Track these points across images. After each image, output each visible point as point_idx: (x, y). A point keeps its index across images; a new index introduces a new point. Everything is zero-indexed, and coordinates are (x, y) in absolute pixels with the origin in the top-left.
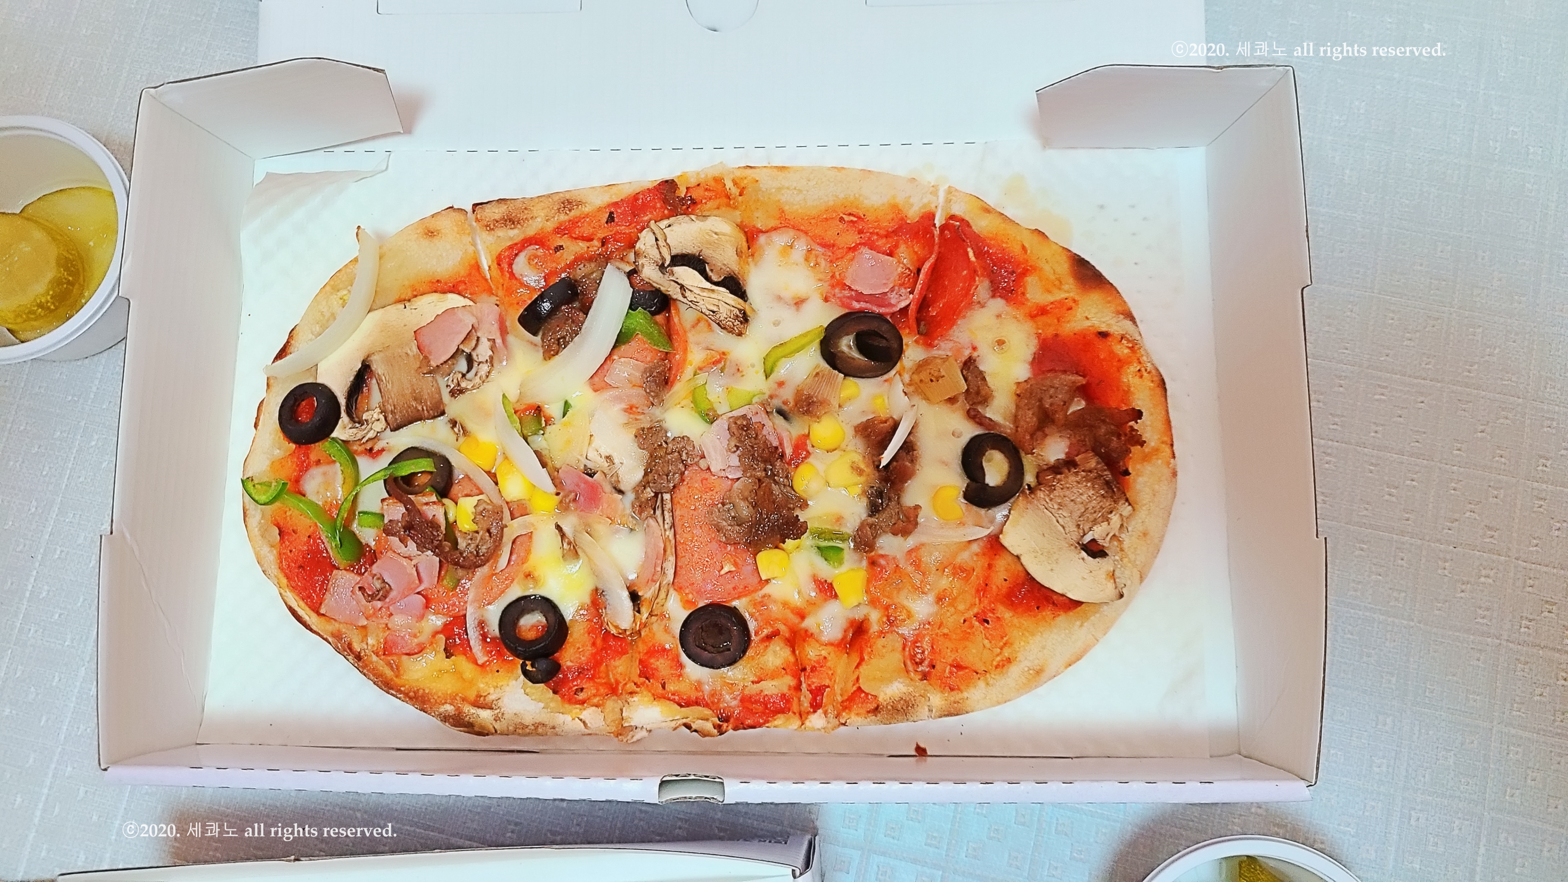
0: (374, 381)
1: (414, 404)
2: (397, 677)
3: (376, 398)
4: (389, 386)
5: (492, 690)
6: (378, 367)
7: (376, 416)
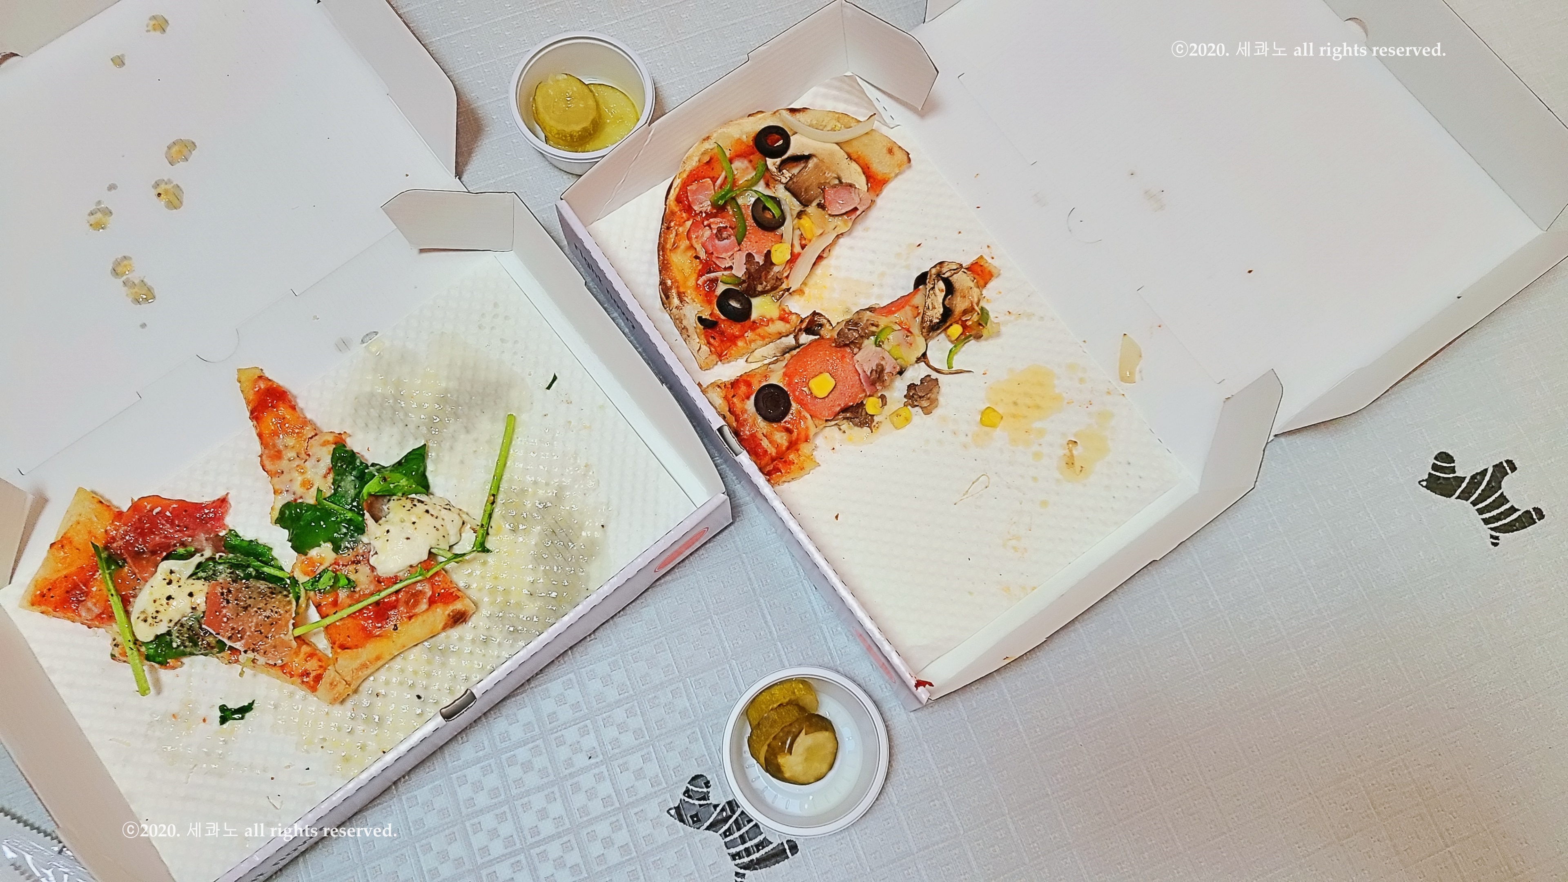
0: (803, 165)
1: (803, 190)
2: (670, 250)
3: (795, 171)
4: (805, 174)
5: (690, 297)
6: (811, 164)
7: (787, 176)
